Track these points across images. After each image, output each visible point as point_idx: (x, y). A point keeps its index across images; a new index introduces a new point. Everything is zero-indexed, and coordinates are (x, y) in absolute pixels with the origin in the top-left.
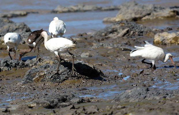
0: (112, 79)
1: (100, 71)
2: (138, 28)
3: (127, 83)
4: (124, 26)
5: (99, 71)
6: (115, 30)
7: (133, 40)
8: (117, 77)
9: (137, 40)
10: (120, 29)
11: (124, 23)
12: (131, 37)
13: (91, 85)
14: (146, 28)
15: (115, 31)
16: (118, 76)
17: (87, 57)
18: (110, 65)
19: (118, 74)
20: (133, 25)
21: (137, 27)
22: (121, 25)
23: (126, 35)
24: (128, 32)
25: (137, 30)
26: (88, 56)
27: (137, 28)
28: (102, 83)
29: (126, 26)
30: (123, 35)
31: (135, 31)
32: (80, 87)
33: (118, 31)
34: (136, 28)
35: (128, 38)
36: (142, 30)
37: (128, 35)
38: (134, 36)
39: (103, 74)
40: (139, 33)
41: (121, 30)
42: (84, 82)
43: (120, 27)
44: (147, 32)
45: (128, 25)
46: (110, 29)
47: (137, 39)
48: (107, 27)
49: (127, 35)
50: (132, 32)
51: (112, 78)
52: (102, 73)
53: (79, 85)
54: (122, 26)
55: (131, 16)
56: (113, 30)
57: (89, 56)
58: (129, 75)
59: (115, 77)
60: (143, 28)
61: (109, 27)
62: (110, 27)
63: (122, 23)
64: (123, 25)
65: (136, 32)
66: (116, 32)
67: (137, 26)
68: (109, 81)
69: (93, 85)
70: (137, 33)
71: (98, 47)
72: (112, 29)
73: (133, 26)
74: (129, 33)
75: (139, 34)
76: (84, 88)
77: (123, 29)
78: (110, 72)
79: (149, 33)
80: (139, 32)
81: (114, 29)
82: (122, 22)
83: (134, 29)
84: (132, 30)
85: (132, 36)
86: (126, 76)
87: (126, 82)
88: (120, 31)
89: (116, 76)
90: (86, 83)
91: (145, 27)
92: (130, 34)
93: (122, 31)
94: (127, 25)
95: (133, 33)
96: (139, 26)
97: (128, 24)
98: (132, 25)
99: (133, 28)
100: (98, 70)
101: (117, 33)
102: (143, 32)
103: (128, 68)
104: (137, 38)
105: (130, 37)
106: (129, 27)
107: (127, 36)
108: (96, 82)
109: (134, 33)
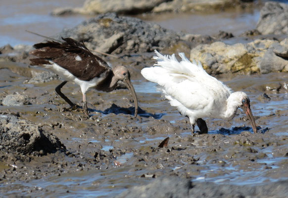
0: (87, 160)
1: (57, 139)
2: (147, 33)
3: (130, 171)
4: (110, 27)
5: (55, 141)
6: (86, 37)
7: (136, 63)
8: (101, 155)
9: (145, 63)
10: (99, 35)
11: (110, 21)
12: (129, 56)
13: (35, 175)
14: (167, 33)
15: (87, 40)
16: (103, 153)
17: (18, 105)
18: (80, 127)
19: (102, 147)
20: (134, 24)
21: (145, 30)
22: (102, 24)
23: (116, 51)
24: (120, 41)
25: (143, 38)
26: (21, 104)
27: (144, 33)
28: (62, 171)
29: (116, 28)
30: (108, 50)
31: (137, 41)
32: (7, 181)
33: (95, 40)
34: (140, 34)
35: (122, 57)
36: (156, 39)
37: (121, 52)
38: (136, 52)
39: (65, 147)
40: (150, 45)
41: (102, 36)
42: (15, 169)
43: (99, 31)
44: (169, 43)
45: (121, 25)
46: (74, 34)
47: (144, 60)
48: (65, 30)
49: (118, 50)
50: (130, 43)
51: (88, 157)
52: (63, 145)
53: (5, 177)
54: (105, 27)
55: (124, 5)
56: (81, 37)
57: (24, 104)
58: (131, 150)
59: (96, 156)
60: (160, 32)
61: (72, 30)
62: (75, 31)
63: (105, 21)
64: (108, 24)
65: (141, 42)
66: (91, 42)
67: (143, 28)
68: (80, 165)
69: (39, 177)
70: (143, 45)
71: (46, 81)
72: (79, 36)
73: (133, 27)
74: (123, 46)
75: (150, 47)
76: (17, 182)
77: (108, 35)
78: (81, 143)
79: (174, 45)
80: (148, 44)
81: (83, 34)
82: (105, 18)
83: (135, 35)
84: (130, 39)
85: (131, 54)
86: (122, 154)
87: (124, 168)
88: (99, 41)
89: (97, 154)
90: (21, 170)
91: (165, 31)
92: (125, 48)
93: (106, 40)
94: (117, 25)
95: (135, 45)
96: (149, 27)
97: (120, 22)
98: (131, 26)
99: (132, 33)
100: (52, 138)
101: (93, 46)
102: (158, 42)
103: (125, 134)
104: (146, 58)
105: (126, 55)
106: (124, 30)
107: (117, 54)
108: (46, 169)
109: (136, 47)
